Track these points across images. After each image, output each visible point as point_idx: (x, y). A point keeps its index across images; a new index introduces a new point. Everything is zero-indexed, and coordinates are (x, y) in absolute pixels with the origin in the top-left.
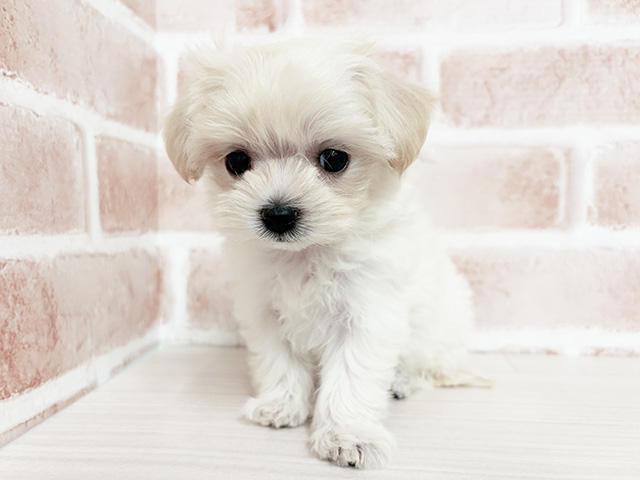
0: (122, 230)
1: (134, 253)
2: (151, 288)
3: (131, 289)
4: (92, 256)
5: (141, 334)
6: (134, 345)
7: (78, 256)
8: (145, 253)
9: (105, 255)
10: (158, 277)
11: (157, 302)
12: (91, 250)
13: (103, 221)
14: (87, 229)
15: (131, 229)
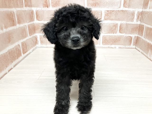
0: (31, 35)
1: (33, 37)
2: (35, 41)
3: (33, 41)
4: (29, 39)
5: (35, 46)
6: (34, 48)
7: (27, 40)
8: (34, 37)
9: (30, 38)
10: (36, 39)
11: (36, 42)
12: (29, 38)
13: (29, 35)
14: (28, 36)
15: (32, 34)
